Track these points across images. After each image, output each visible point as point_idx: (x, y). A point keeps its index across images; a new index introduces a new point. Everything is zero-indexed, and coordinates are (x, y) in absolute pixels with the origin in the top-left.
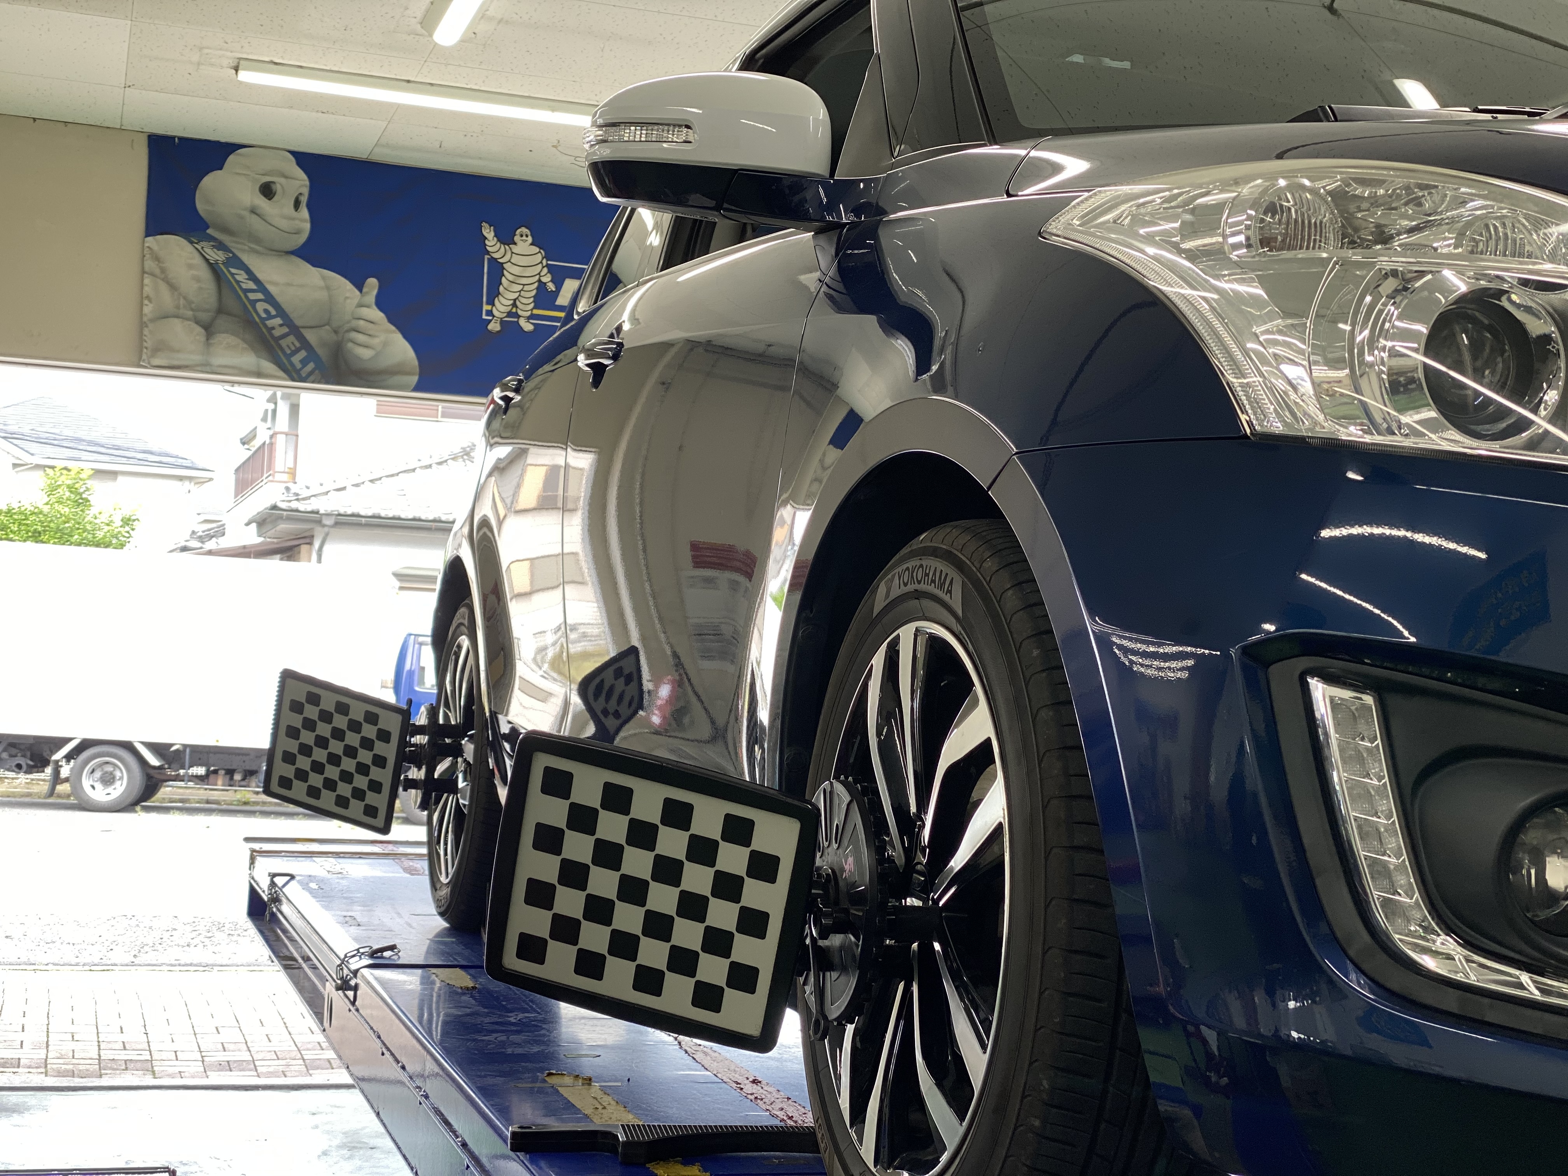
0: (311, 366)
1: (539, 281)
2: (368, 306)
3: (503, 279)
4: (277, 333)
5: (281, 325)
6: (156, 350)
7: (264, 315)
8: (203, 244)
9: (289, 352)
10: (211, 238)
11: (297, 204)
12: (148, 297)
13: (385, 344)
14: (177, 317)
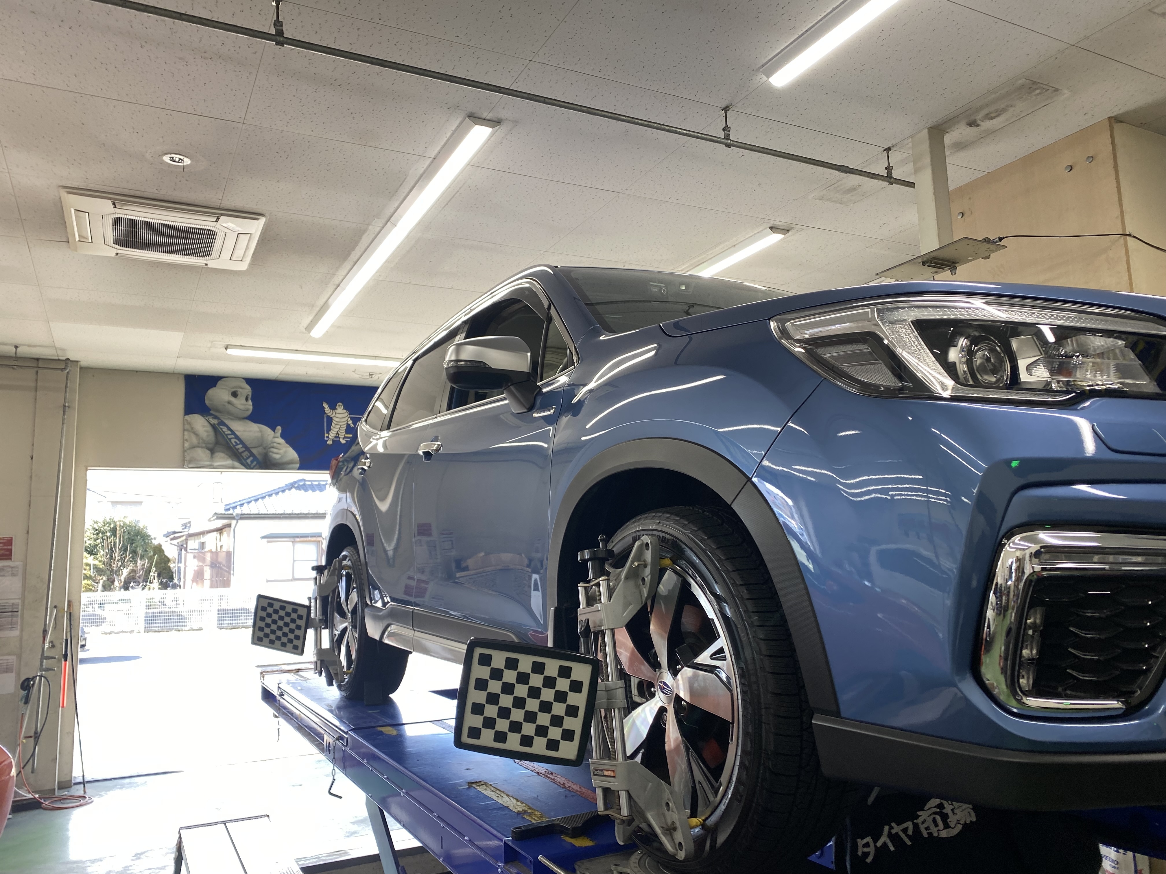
0: (255, 463)
1: (347, 423)
2: (277, 437)
3: (333, 424)
4: (240, 451)
5: (242, 448)
6: (190, 461)
7: (234, 444)
8: (208, 417)
9: (245, 458)
10: (212, 415)
11: (247, 399)
12: (186, 440)
13: (285, 452)
14: (199, 447)
